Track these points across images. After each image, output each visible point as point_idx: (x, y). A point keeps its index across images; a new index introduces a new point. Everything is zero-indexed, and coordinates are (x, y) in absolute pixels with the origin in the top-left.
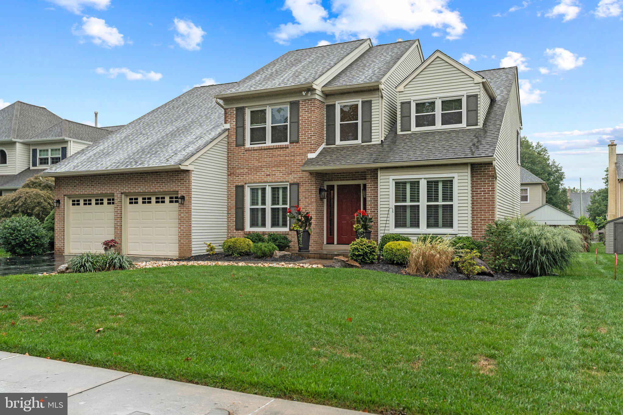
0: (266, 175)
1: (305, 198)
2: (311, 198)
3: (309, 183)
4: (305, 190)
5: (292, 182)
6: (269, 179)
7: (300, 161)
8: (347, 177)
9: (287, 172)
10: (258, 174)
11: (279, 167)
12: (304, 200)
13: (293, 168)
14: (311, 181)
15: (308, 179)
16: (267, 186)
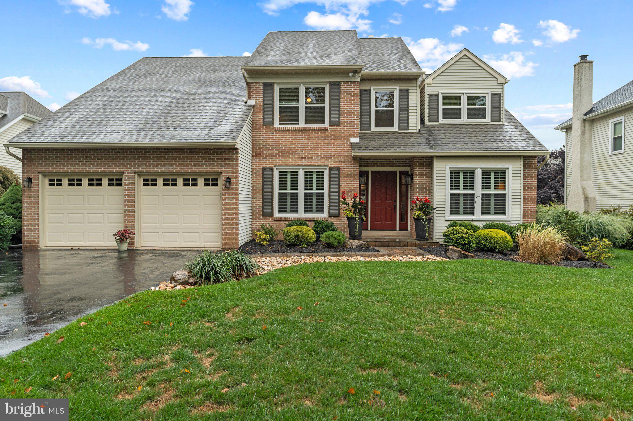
0: (301, 158)
1: (347, 183)
2: (353, 183)
3: (351, 168)
4: (347, 175)
5: (332, 166)
6: (305, 162)
7: (342, 145)
8: (383, 164)
9: (325, 156)
10: (291, 157)
11: (317, 150)
12: (346, 185)
13: (333, 152)
14: (353, 166)
15: (350, 164)
16: (301, 170)
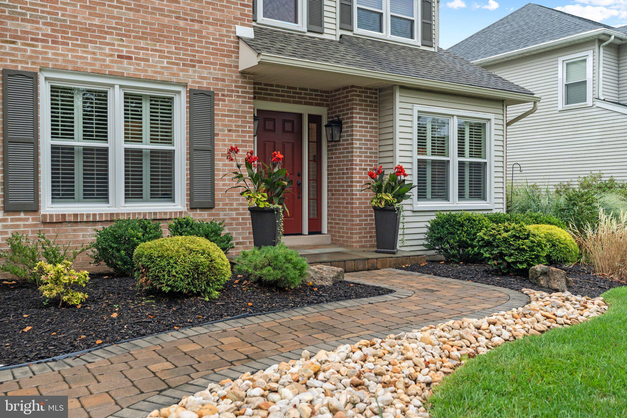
0: (119, 56)
1: (230, 131)
2: (242, 132)
3: (239, 97)
4: (229, 111)
5: (196, 86)
6: (128, 68)
7: (217, 39)
9: (180, 59)
10: (90, 49)
11: (159, 41)
12: (226, 135)
13: (197, 51)
14: (242, 92)
15: (236, 86)
16: (117, 87)
